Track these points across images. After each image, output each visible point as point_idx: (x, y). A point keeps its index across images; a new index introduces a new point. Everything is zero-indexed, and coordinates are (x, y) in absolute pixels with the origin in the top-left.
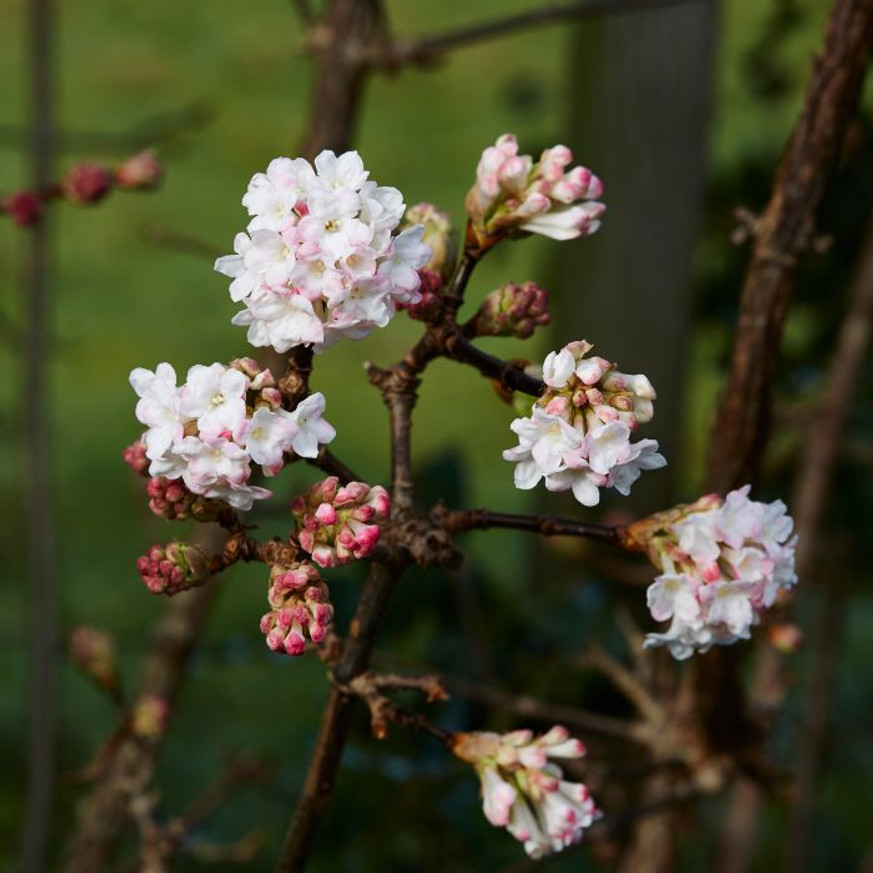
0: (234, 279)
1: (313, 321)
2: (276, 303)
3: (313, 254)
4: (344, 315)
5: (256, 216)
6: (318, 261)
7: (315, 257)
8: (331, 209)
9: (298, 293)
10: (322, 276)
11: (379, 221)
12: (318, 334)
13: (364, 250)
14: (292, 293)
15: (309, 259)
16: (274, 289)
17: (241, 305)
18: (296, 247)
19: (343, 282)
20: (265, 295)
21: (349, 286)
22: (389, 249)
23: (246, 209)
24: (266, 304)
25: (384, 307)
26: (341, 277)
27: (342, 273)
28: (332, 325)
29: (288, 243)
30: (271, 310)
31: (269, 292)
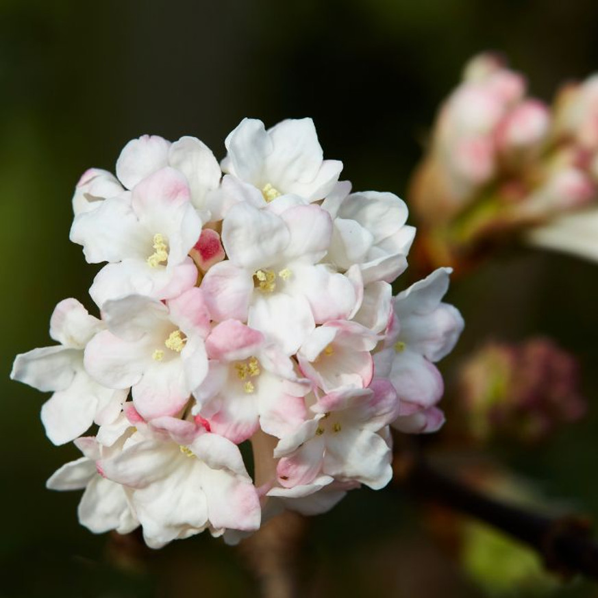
0: (49, 395)
1: (235, 485)
2: (155, 449)
3: (241, 347)
4: (302, 469)
5: (105, 263)
6: (249, 360)
7: (246, 353)
8: (271, 246)
9: (209, 430)
10: (256, 390)
11: (367, 266)
12: (247, 512)
13: (346, 334)
14: (197, 429)
15: (232, 356)
16: (157, 422)
17: (70, 452)
18: (201, 331)
19: (305, 402)
20: (130, 432)
21: (319, 410)
22: (391, 325)
23: (79, 248)
24: (134, 452)
25: (383, 448)
26: (300, 392)
27: (305, 385)
28: (276, 492)
29: (185, 324)
30: (145, 463)
31: (141, 426)
